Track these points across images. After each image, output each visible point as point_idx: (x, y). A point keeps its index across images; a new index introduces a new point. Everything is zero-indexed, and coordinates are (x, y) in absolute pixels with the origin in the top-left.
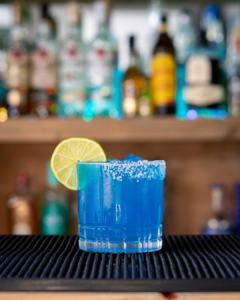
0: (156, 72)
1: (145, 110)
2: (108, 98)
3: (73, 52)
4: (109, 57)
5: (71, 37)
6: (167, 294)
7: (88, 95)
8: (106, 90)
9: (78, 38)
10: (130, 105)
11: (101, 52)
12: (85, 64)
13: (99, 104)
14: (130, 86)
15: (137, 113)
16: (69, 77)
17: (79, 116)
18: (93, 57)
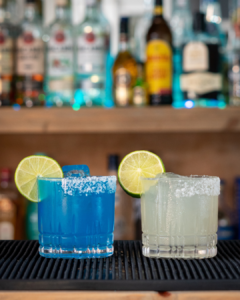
0: (150, 58)
1: (139, 100)
4: (99, 42)
5: (57, 20)
8: (95, 79)
10: (122, 94)
12: (75, 49)
13: (90, 93)
14: (122, 72)
15: (130, 103)
16: (56, 63)
17: (67, 105)
18: (82, 42)
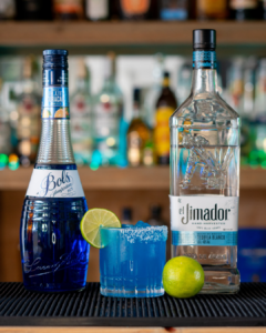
0: (159, 124)
1: (149, 160)
2: (114, 148)
3: (81, 105)
4: (114, 110)
5: (79, 91)
6: (168, 328)
7: (95, 146)
8: (111, 141)
9: (86, 91)
10: (134, 155)
11: (107, 105)
12: (92, 116)
13: (106, 153)
14: (135, 137)
15: (141, 163)
16: (78, 128)
17: (86, 164)
18: (100, 110)
